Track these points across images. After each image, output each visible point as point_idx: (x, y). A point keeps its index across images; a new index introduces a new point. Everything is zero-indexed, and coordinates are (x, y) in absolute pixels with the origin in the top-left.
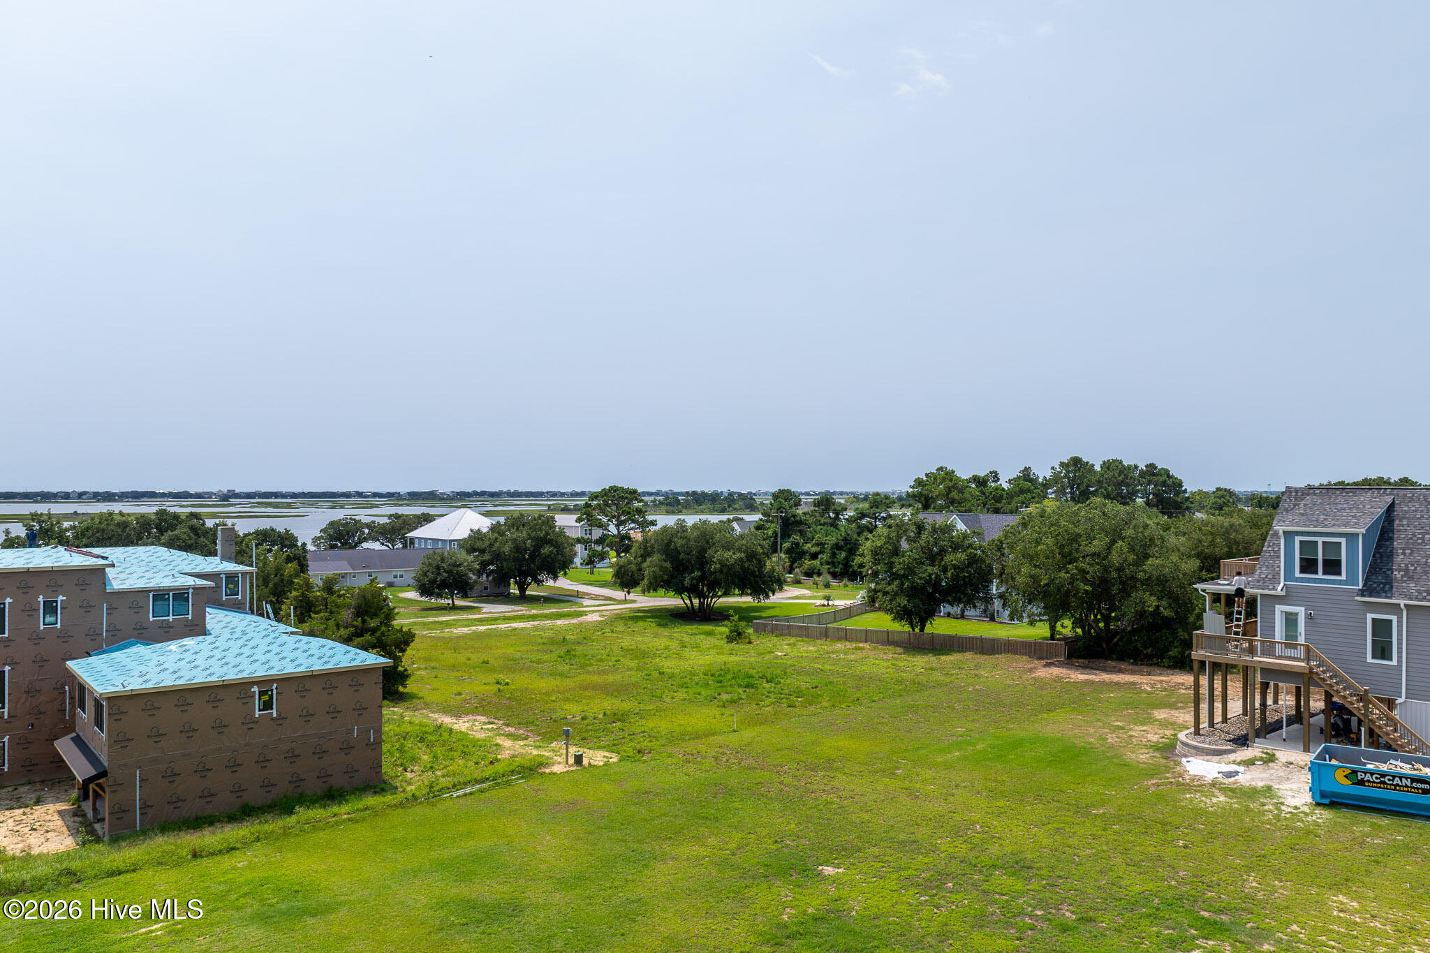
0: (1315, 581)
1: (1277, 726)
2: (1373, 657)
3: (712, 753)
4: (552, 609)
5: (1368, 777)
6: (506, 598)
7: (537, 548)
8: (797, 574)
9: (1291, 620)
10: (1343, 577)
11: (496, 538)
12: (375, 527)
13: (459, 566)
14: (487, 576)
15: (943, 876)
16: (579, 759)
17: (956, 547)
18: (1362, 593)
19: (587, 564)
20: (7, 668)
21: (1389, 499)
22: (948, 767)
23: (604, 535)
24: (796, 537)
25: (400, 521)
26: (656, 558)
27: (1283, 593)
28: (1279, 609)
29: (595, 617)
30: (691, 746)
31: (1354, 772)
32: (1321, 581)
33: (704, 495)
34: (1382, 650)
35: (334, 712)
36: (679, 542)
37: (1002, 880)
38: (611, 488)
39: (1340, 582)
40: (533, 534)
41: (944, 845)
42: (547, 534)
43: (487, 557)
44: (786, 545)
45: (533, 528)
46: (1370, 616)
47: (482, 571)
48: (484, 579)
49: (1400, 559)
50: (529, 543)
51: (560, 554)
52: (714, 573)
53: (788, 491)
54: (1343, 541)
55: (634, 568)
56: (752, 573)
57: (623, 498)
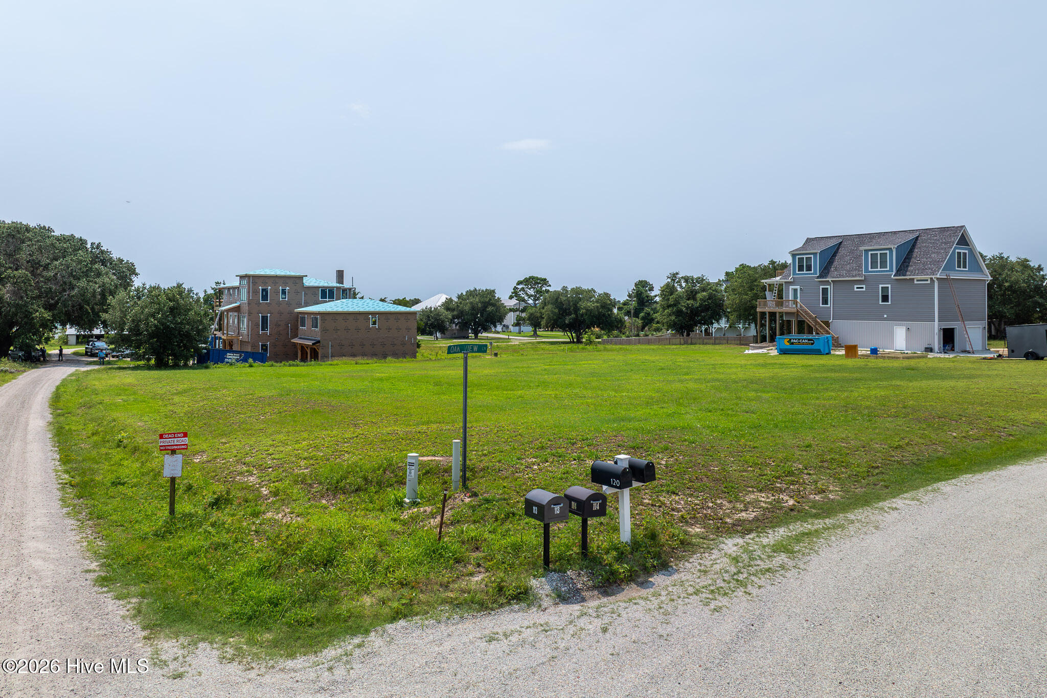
0: (803, 274)
2: (822, 304)
5: (795, 341)
6: (467, 337)
7: (485, 308)
8: (646, 331)
9: (795, 290)
10: (812, 272)
11: (461, 303)
13: (441, 316)
14: (456, 326)
18: (818, 277)
19: (516, 325)
20: (269, 315)
21: (840, 241)
23: (526, 306)
24: (647, 309)
26: (550, 307)
27: (792, 280)
28: (791, 287)
31: (790, 340)
32: (805, 274)
34: (825, 302)
35: (398, 329)
36: (563, 298)
38: (530, 278)
39: (811, 274)
40: (482, 300)
42: (490, 300)
43: (455, 313)
44: (642, 315)
45: (482, 297)
46: (821, 287)
47: (452, 321)
48: (454, 327)
49: (836, 263)
50: (480, 305)
51: (498, 314)
52: (582, 315)
53: (646, 282)
54: (812, 256)
55: (539, 315)
56: (604, 315)
57: (539, 283)
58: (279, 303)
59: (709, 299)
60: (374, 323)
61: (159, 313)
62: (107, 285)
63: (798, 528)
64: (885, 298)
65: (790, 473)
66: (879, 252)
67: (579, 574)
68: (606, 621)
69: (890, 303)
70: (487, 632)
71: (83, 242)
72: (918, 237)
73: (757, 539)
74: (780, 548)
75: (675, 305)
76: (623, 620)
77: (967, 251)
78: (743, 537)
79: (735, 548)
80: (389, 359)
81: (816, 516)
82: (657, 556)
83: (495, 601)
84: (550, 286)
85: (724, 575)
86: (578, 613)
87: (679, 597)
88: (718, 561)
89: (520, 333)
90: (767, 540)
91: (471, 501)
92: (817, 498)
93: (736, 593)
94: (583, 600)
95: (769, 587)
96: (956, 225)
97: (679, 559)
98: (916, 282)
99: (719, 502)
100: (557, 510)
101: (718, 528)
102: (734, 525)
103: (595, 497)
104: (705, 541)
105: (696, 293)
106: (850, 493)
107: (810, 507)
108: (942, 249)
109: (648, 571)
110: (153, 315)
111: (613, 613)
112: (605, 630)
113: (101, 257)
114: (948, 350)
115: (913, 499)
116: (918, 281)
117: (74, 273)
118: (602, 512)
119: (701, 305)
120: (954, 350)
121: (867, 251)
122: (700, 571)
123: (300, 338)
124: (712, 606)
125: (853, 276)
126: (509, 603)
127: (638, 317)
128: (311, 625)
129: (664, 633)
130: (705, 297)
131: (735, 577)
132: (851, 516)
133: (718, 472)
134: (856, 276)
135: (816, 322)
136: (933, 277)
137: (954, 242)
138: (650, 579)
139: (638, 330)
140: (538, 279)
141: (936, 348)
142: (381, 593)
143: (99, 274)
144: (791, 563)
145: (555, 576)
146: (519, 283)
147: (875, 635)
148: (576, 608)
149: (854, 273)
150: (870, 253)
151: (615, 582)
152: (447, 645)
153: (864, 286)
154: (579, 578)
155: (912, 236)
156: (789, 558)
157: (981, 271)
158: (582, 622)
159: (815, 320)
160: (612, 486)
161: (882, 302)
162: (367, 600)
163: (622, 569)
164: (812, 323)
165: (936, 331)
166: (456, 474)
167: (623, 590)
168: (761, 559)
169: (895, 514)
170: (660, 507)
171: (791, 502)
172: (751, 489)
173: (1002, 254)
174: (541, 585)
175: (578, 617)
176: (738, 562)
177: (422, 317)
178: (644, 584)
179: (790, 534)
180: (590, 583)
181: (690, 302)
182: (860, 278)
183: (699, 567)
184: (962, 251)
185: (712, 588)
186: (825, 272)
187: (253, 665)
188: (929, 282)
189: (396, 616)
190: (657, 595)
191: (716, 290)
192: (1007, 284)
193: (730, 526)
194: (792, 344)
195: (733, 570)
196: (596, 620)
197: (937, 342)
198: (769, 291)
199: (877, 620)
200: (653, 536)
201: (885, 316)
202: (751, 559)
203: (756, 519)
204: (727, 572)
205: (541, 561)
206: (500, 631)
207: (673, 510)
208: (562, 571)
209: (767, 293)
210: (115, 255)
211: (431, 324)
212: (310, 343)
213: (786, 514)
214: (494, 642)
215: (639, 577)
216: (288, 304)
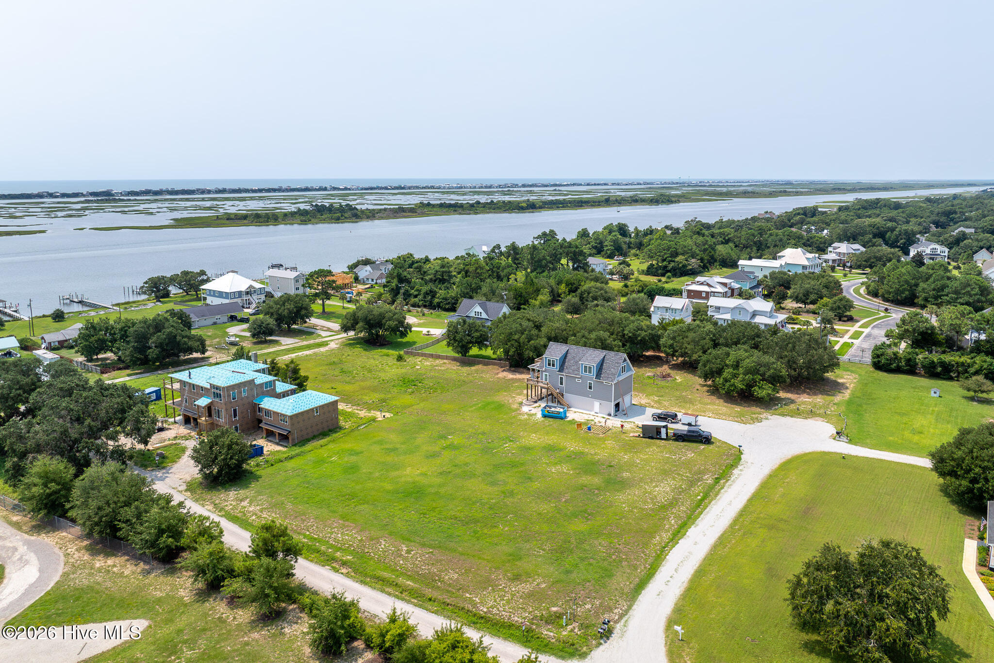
0: (550, 368)
1: (543, 398)
2: (560, 385)
3: (415, 411)
4: (311, 340)
9: (546, 375)
10: (555, 368)
15: (470, 436)
16: (384, 416)
17: (477, 331)
18: (558, 371)
21: (568, 349)
22: (472, 412)
28: (544, 373)
29: (334, 345)
30: (410, 409)
31: (548, 410)
34: (561, 383)
35: (329, 412)
37: (480, 436)
41: (470, 430)
46: (560, 376)
49: (566, 364)
54: (555, 360)
58: (242, 399)
60: (317, 412)
65: (617, 603)
66: (588, 366)
69: (592, 390)
72: (605, 356)
74: (625, 624)
76: (612, 644)
78: (619, 623)
79: (619, 626)
81: (626, 614)
82: (611, 631)
90: (622, 623)
92: (624, 608)
93: (624, 637)
95: (627, 635)
98: (604, 383)
99: (612, 615)
104: (615, 625)
107: (624, 612)
108: (616, 366)
114: (617, 415)
120: (619, 411)
123: (267, 424)
131: (622, 633)
133: (607, 604)
134: (576, 374)
136: (612, 383)
137: (621, 363)
141: (612, 415)
144: (628, 628)
150: (584, 365)
153: (580, 380)
155: (602, 356)
157: (631, 370)
161: (589, 389)
165: (612, 404)
168: (624, 628)
171: (621, 611)
172: (614, 609)
176: (621, 630)
179: (624, 620)
182: (579, 376)
184: (624, 365)
186: (561, 369)
190: (613, 638)
193: (616, 621)
194: (549, 413)
197: (612, 410)
201: (590, 396)
203: (618, 618)
205: (598, 636)
213: (622, 615)
214: (603, 652)
216: (247, 398)
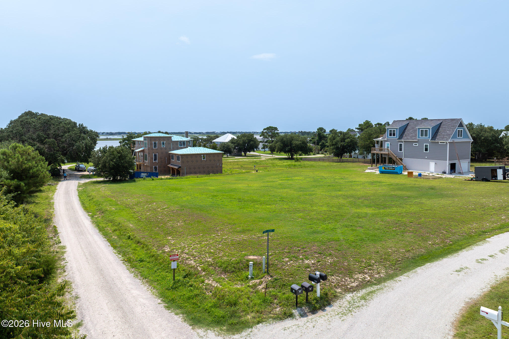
0: (391, 137)
2: (399, 151)
3: (282, 171)
4: (253, 158)
6: (241, 156)
7: (249, 142)
11: (238, 140)
12: (203, 139)
13: (229, 146)
14: (236, 150)
16: (257, 172)
18: (398, 139)
19: (263, 149)
20: (157, 154)
21: (408, 122)
22: (323, 172)
23: (268, 140)
24: (323, 141)
25: (210, 137)
26: (279, 143)
27: (387, 140)
28: (386, 143)
29: (264, 159)
30: (279, 171)
31: (385, 167)
33: (305, 132)
34: (401, 150)
35: (214, 161)
36: (285, 139)
38: (270, 127)
39: (395, 137)
40: (248, 139)
42: (252, 138)
43: (236, 144)
44: (320, 143)
45: (248, 137)
46: (399, 143)
47: (235, 148)
48: (235, 151)
49: (406, 133)
50: (247, 141)
51: (255, 145)
52: (294, 147)
53: (322, 128)
54: (396, 130)
55: (274, 146)
56: (303, 147)
57: (273, 130)
58: (161, 149)
59: (351, 142)
60: (204, 158)
61: (114, 159)
62: (88, 144)
63: (369, 289)
64: (426, 150)
65: (370, 266)
66: (424, 130)
67: (306, 308)
68: (314, 324)
69: (428, 152)
70: (283, 327)
71: (75, 124)
72: (441, 123)
73: (356, 294)
74: (363, 298)
75: (335, 145)
76: (318, 323)
77: (462, 130)
78: (352, 293)
79: (350, 298)
80: (211, 174)
81: (375, 284)
82: (327, 301)
83: (284, 317)
84: (278, 131)
85: (346, 308)
86: (306, 321)
87: (333, 316)
88: (345, 303)
89: (264, 152)
90: (359, 294)
91: (271, 279)
92: (377, 276)
93: (348, 315)
94: (307, 316)
95: (358, 312)
96: (458, 118)
97: (334, 301)
98: (439, 143)
99: (346, 279)
100: (300, 291)
101: (345, 290)
102: (350, 288)
103: (310, 287)
104: (341, 295)
105: (345, 139)
106: (388, 274)
107: (374, 281)
108: (451, 129)
109: (325, 306)
110: (112, 160)
111: (316, 321)
112: (314, 327)
113: (83, 130)
114: (452, 172)
115: (407, 276)
116: (440, 143)
117: (74, 139)
118: (312, 290)
119: (347, 145)
120: (455, 172)
121: (419, 129)
122: (339, 306)
123: (171, 165)
124: (342, 319)
125: (413, 139)
126: (287, 318)
127: (318, 145)
128: (236, 325)
129: (329, 328)
130: (349, 141)
131: (349, 309)
132: (386, 284)
133: (347, 266)
134: (414, 139)
135: (396, 159)
136: (447, 141)
137: (456, 126)
138: (325, 308)
139: (318, 151)
140: (273, 127)
141: (447, 172)
142: (253, 315)
143: (84, 139)
144: (365, 304)
145: (299, 309)
146: (264, 129)
147: (383, 329)
148: (305, 318)
149: (413, 138)
150: (420, 129)
151: (316, 310)
152: (274, 332)
153: (417, 144)
154: (306, 309)
155: (439, 122)
156: (365, 302)
157: (469, 138)
158: (308, 324)
159: (396, 157)
160: (315, 282)
161: (425, 151)
162: (249, 317)
163: (318, 306)
164: (395, 159)
165: (448, 164)
166: (264, 266)
167: (318, 312)
168: (357, 302)
169: (400, 283)
170: (328, 281)
171: (369, 278)
172: (356, 273)
173: (481, 123)
174: (295, 312)
175: (307, 323)
176: (350, 303)
177: (221, 147)
178: (324, 310)
179: (366, 292)
180: (309, 311)
181: (342, 143)
182: (416, 141)
183: (339, 305)
184: (460, 130)
185: (342, 313)
186: (401, 137)
187: (225, 337)
188: (445, 144)
189: (258, 323)
190: (327, 315)
191: (354, 138)
192: (483, 138)
193: (349, 289)
194: (386, 169)
195: (349, 306)
196: (311, 324)
197: (448, 169)
198: (377, 144)
199: (385, 324)
200: (326, 294)
201: (426, 157)
202: (354, 302)
203: (357, 286)
204: (347, 307)
205: (295, 304)
206: (286, 327)
207: (332, 283)
208: (301, 307)
209: (376, 145)
210: (89, 129)
211: (225, 150)
212: (177, 168)
213: (366, 283)
214: (286, 330)
215: (322, 308)
216: (166, 149)
